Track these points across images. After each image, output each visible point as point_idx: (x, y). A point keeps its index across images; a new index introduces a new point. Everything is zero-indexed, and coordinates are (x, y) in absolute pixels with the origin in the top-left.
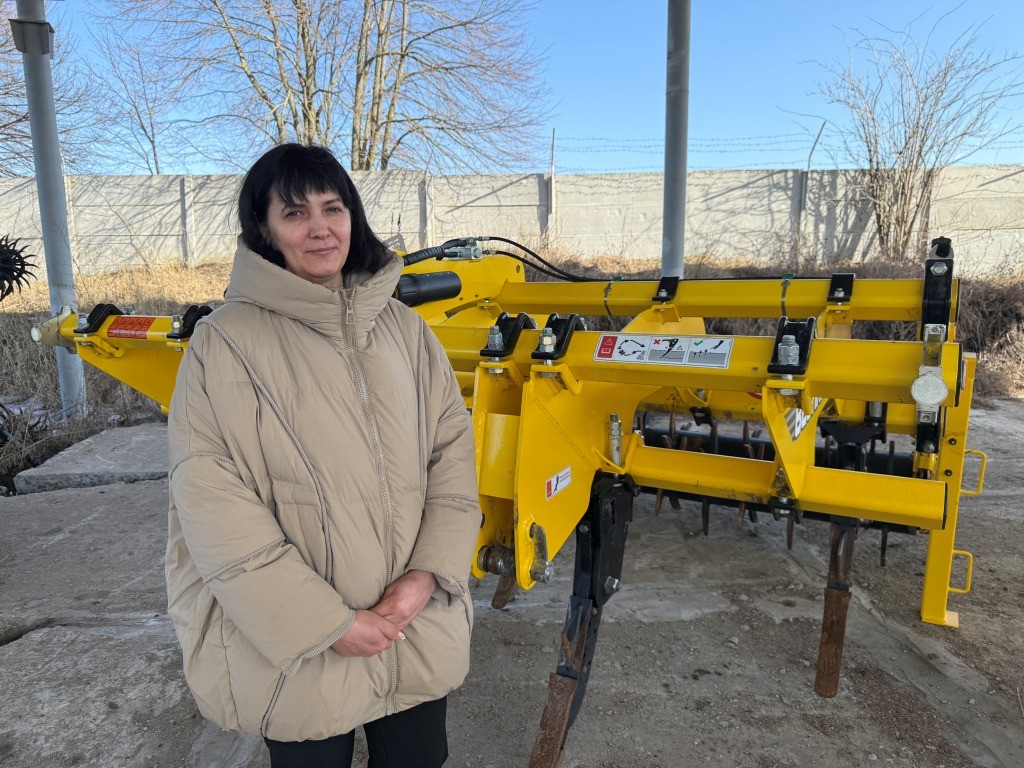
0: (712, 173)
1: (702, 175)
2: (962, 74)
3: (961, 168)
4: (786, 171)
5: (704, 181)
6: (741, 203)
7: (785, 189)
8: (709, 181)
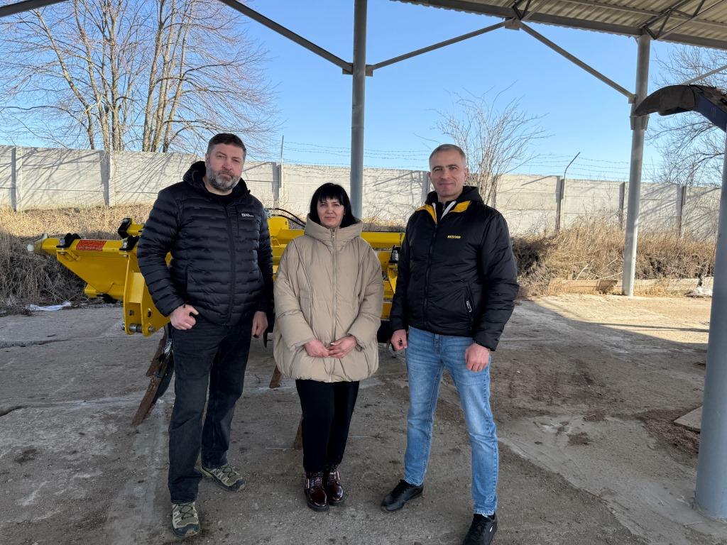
0: (377, 170)
1: (372, 171)
2: (511, 124)
3: (512, 175)
4: (420, 172)
5: (373, 175)
6: (395, 188)
7: (419, 181)
8: (377, 174)
